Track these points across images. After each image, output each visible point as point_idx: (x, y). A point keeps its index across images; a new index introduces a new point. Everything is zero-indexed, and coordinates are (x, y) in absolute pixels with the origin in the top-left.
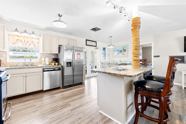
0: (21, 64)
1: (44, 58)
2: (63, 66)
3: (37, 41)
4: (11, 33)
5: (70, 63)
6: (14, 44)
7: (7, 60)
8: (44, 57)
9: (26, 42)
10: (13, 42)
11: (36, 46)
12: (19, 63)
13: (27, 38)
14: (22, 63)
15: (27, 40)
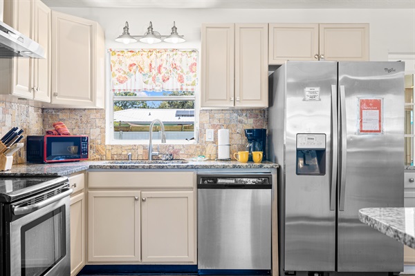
0: (140, 151)
1: (213, 130)
2: (282, 167)
3: (191, 61)
4: (115, 47)
5: (320, 153)
6: (121, 82)
7: (104, 136)
8: (214, 126)
9: (154, 72)
10: (122, 74)
11: (186, 82)
12: (134, 148)
13: (159, 55)
14: (144, 147)
15: (158, 60)
